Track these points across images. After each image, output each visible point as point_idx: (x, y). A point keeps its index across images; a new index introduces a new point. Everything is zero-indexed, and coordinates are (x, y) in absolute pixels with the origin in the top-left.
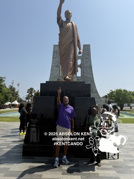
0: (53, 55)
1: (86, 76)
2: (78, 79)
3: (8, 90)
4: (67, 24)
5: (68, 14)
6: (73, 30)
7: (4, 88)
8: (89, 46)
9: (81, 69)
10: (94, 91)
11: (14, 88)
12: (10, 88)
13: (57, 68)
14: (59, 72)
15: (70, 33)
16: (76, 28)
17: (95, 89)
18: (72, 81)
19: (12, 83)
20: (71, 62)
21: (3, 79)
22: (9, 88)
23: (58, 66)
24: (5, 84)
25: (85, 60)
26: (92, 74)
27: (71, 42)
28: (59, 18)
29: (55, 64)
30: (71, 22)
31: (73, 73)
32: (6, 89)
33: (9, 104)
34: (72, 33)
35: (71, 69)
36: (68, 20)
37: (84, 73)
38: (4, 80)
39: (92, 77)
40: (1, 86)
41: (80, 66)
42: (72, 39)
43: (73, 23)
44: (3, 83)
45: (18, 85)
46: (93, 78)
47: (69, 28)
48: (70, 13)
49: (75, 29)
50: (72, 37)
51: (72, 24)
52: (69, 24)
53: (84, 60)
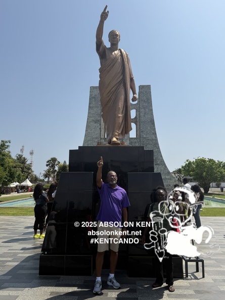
0: (90, 104)
1: (145, 136)
2: (131, 142)
3: (14, 161)
4: (113, 53)
5: (114, 37)
6: (123, 62)
7: (7, 160)
8: (149, 87)
9: (136, 125)
10: (159, 162)
11: (24, 158)
12: (18, 159)
13: (95, 125)
14: (100, 131)
15: (118, 67)
16: (128, 59)
17: (161, 158)
18: (122, 145)
19: (22, 150)
20: (119, 114)
21: (7, 144)
22: (16, 158)
23: (98, 121)
24: (9, 152)
25: (143, 110)
26: (155, 134)
27: (119, 82)
28: (99, 44)
29: (93, 118)
30: (120, 50)
31: (124, 132)
32: (10, 160)
33: (17, 186)
34: (120, 68)
35: (121, 126)
36: (114, 45)
37: (142, 132)
38: (8, 146)
39: (154, 138)
40: (4, 155)
41: (135, 121)
42: (121, 77)
43: (122, 50)
44: (7, 150)
45: (32, 153)
46: (156, 140)
47: (115, 59)
48: (117, 35)
49: (126, 60)
50: (120, 74)
51: (121, 52)
52: (116, 52)
53: (141, 110)
